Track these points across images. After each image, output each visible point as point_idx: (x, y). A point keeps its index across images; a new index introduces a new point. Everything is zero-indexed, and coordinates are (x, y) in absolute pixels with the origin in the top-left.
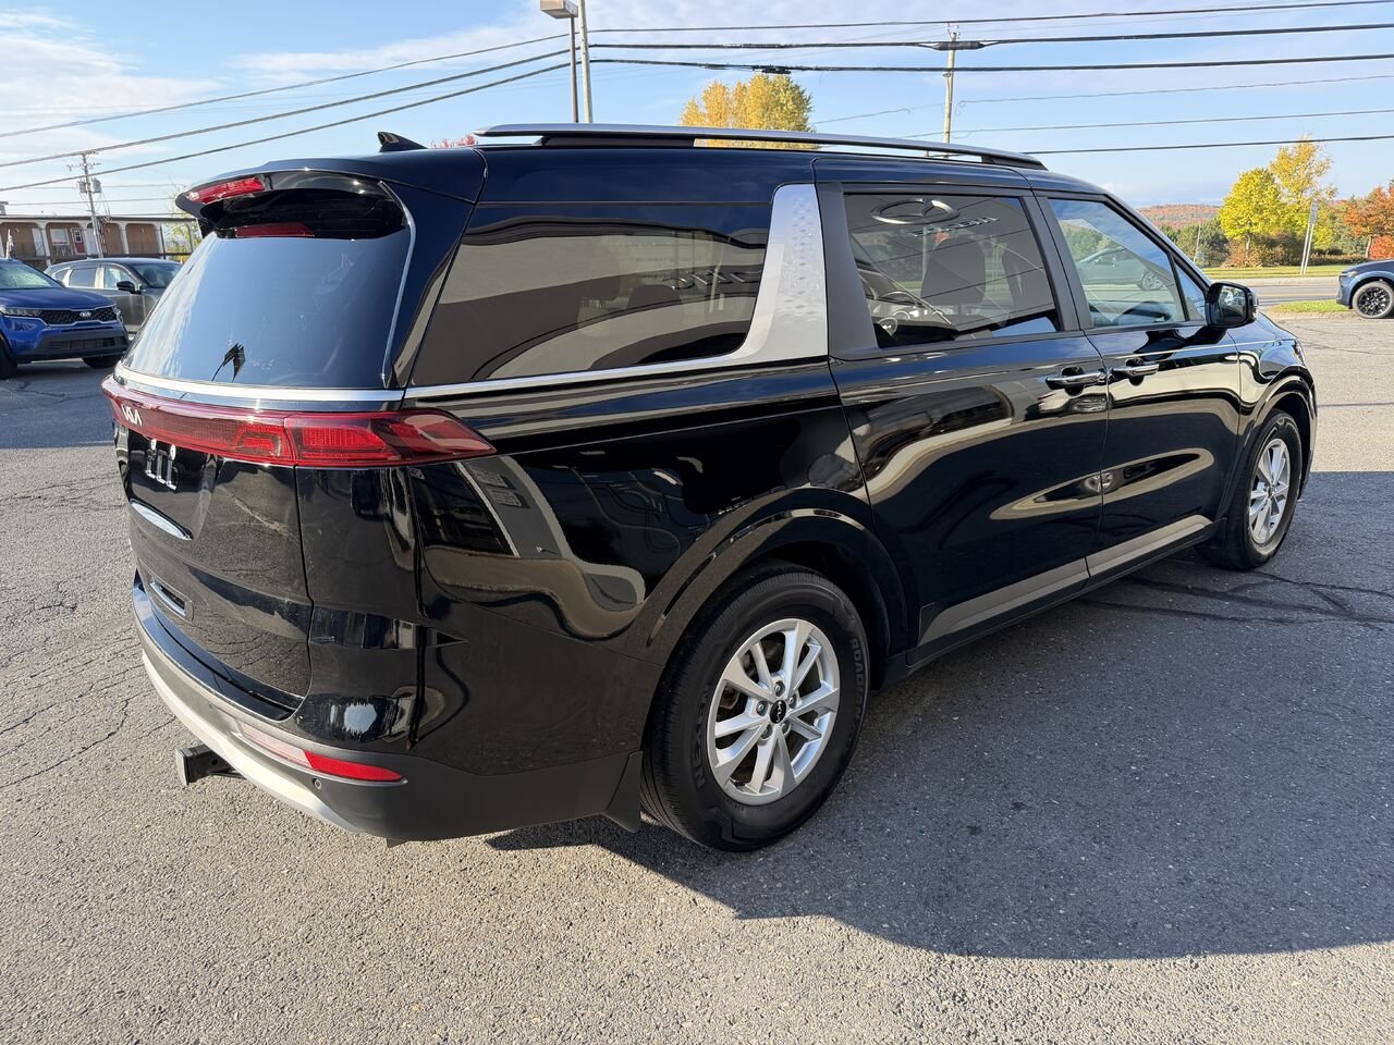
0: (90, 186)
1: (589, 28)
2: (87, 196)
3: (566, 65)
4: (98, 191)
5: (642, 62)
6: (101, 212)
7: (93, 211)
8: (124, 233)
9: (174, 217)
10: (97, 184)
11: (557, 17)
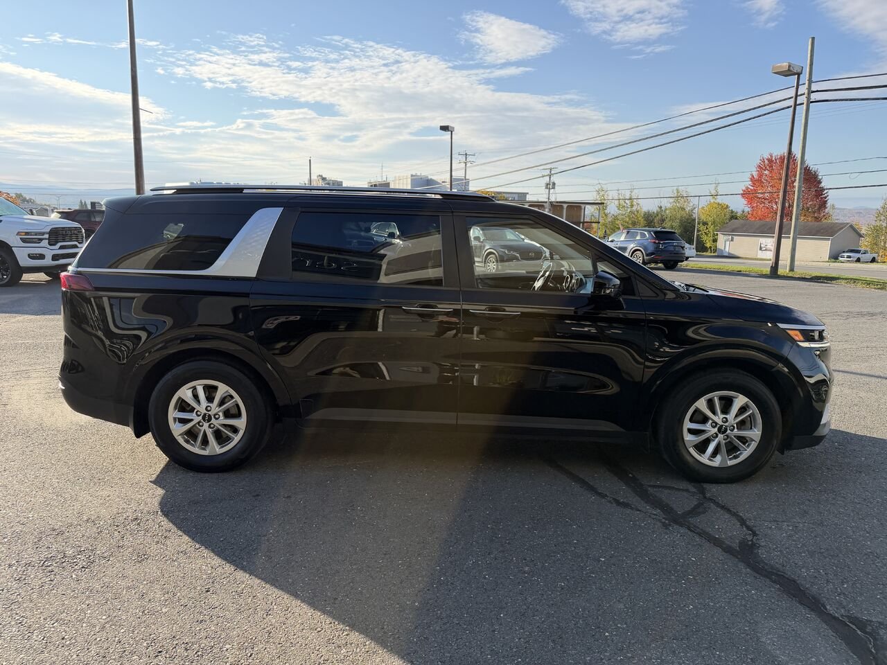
0: (550, 186)
1: (813, 79)
2: (548, 190)
3: (788, 107)
4: (554, 188)
5: (851, 100)
6: (553, 199)
7: (549, 199)
8: (565, 210)
9: (597, 202)
10: (554, 184)
11: (786, 76)
